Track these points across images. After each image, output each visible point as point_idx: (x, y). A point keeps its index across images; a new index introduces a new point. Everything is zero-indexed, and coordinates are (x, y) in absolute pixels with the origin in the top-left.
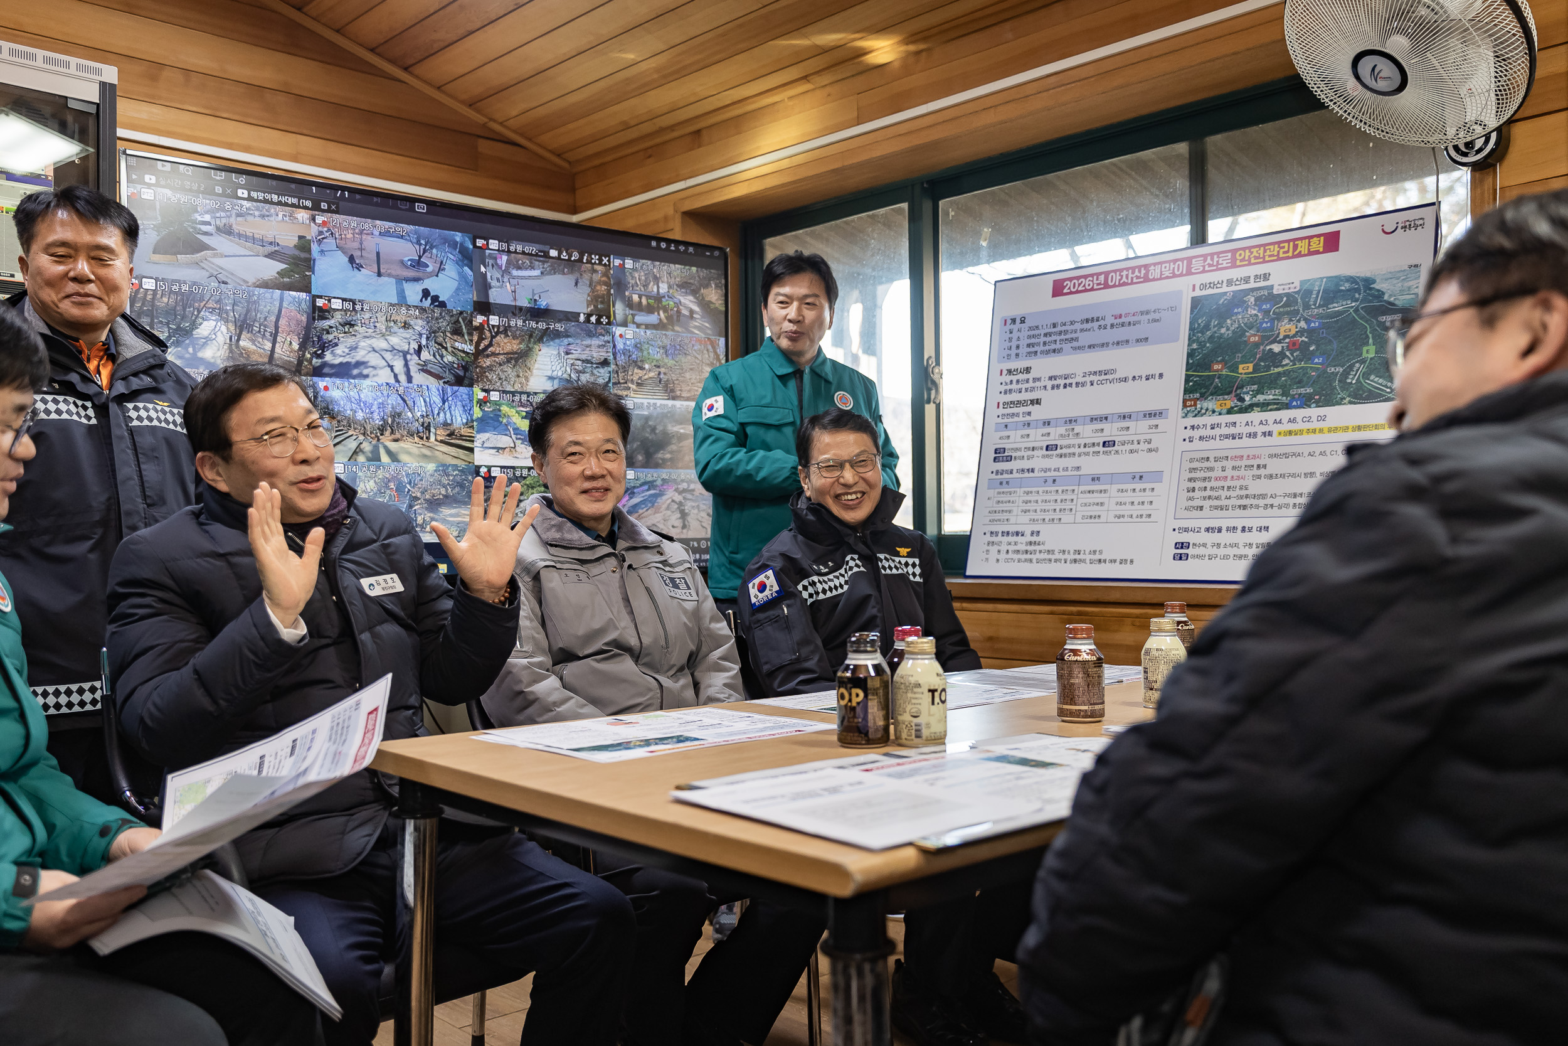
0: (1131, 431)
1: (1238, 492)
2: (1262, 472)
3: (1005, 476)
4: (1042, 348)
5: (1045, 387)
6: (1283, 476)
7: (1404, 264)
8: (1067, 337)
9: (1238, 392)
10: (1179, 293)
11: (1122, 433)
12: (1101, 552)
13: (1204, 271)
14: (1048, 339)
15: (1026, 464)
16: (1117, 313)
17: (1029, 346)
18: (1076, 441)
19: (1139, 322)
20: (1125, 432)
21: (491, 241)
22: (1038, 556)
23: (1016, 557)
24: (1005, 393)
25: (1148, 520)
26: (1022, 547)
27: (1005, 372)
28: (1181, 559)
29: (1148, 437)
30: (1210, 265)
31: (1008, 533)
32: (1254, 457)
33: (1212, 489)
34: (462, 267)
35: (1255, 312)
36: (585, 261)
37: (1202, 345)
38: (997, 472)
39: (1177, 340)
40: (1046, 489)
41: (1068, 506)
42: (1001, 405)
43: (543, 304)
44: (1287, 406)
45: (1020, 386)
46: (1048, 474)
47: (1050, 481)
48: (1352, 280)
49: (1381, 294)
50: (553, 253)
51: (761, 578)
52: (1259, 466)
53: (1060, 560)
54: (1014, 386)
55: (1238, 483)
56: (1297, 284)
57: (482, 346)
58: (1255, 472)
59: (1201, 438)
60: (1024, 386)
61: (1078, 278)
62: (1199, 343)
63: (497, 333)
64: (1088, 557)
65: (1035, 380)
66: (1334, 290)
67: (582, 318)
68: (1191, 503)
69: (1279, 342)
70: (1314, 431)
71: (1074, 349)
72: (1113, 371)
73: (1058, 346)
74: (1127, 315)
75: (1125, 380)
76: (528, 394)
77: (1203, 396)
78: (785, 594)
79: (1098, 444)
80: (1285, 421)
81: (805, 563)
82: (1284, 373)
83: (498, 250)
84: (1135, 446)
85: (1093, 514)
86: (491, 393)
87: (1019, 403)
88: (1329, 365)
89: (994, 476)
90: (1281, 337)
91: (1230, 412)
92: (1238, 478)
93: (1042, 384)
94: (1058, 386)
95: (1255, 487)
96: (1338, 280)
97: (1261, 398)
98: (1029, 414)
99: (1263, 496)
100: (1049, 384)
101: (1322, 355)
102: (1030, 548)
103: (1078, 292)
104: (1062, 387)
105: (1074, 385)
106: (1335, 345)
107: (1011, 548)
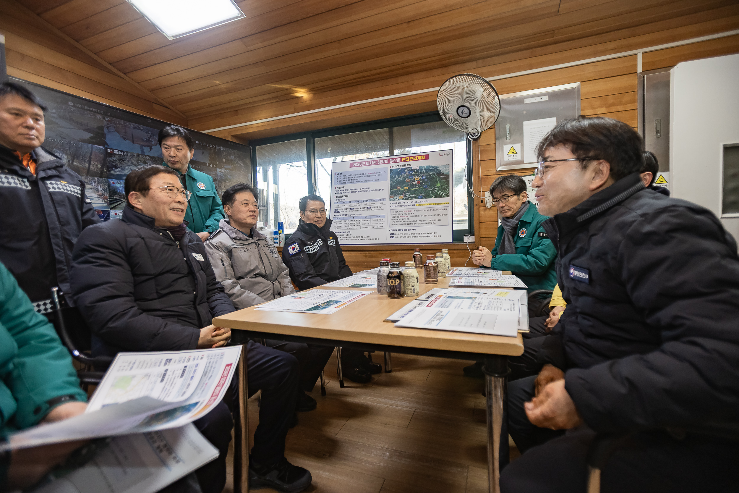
1: (407, 220)
2: (413, 215)
3: (338, 216)
4: (347, 181)
5: (349, 192)
6: (418, 216)
7: (445, 163)
8: (355, 178)
9: (405, 194)
10: (387, 168)
11: (373, 205)
12: (369, 237)
13: (393, 163)
14: (349, 179)
15: (345, 213)
16: (369, 173)
17: (343, 181)
18: (359, 207)
19: (376, 175)
20: (374, 205)
22: (350, 238)
23: (344, 239)
24: (337, 193)
25: (382, 228)
26: (345, 236)
27: (336, 188)
28: (392, 238)
29: (380, 206)
30: (395, 161)
31: (340, 232)
32: (410, 211)
33: (399, 219)
35: (408, 174)
36: (208, 146)
37: (394, 182)
38: (336, 216)
39: (386, 180)
40: (351, 220)
41: (358, 224)
42: (336, 197)
44: (418, 198)
45: (341, 192)
46: (351, 216)
47: (352, 218)
48: (433, 167)
49: (440, 171)
51: (293, 246)
52: (412, 213)
53: (357, 239)
54: (339, 192)
55: (407, 218)
56: (419, 167)
58: (411, 215)
59: (395, 206)
60: (343, 192)
61: (357, 163)
64: (365, 238)
65: (346, 190)
66: (428, 170)
68: (394, 223)
69: (415, 182)
70: (426, 205)
71: (357, 182)
72: (369, 188)
73: (352, 181)
74: (372, 173)
75: (373, 190)
77: (395, 195)
78: (301, 251)
79: (366, 208)
80: (418, 202)
81: (306, 242)
82: (417, 190)
84: (377, 208)
85: (366, 226)
87: (341, 196)
88: (428, 188)
90: (415, 180)
91: (403, 199)
92: (407, 216)
93: (348, 191)
94: (353, 192)
95: (411, 219)
96: (429, 167)
97: (411, 196)
98: (345, 199)
99: (414, 221)
100: (350, 191)
101: (426, 185)
102: (347, 236)
103: (357, 166)
104: (354, 192)
105: (358, 192)
106: (429, 183)
107: (342, 236)
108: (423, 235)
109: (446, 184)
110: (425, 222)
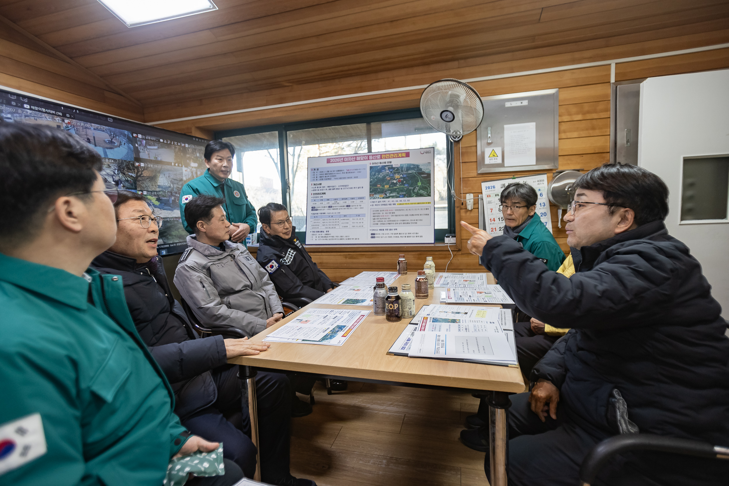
0: (355, 202)
1: (388, 220)
2: (394, 214)
3: (316, 215)
4: (324, 178)
5: (327, 189)
6: (400, 215)
7: (426, 162)
8: (332, 175)
9: (385, 193)
10: (366, 165)
12: (349, 236)
13: (373, 159)
14: (326, 175)
15: (322, 212)
16: (348, 169)
17: (320, 177)
18: (338, 205)
19: (355, 172)
20: (353, 203)
21: (139, 135)
22: (329, 238)
23: (322, 238)
24: (314, 190)
25: (362, 227)
26: (323, 236)
27: (313, 184)
28: (373, 238)
29: (360, 204)
31: (319, 232)
32: (391, 210)
33: (380, 219)
34: (129, 144)
35: (388, 171)
36: (172, 144)
37: (374, 180)
39: (366, 177)
40: (330, 219)
41: (337, 223)
42: (313, 194)
43: (159, 159)
44: (399, 197)
45: (318, 189)
46: (330, 214)
47: (331, 216)
48: (413, 165)
49: (421, 169)
50: (161, 140)
51: (271, 264)
53: (336, 239)
54: (316, 189)
55: (387, 217)
56: (399, 165)
57: (139, 174)
58: (392, 214)
59: (376, 205)
60: (320, 189)
61: (335, 158)
62: (373, 179)
63: (144, 169)
64: (345, 238)
65: (323, 187)
66: (409, 168)
67: (173, 164)
68: (374, 223)
69: (396, 180)
70: (407, 204)
71: (335, 179)
72: (348, 186)
73: (330, 178)
74: (351, 170)
75: (352, 188)
76: (157, 192)
77: (375, 194)
78: (281, 266)
79: (345, 206)
82: (398, 188)
83: (142, 138)
84: (356, 207)
85: (345, 226)
86: (144, 192)
87: (318, 194)
88: (409, 187)
89: (312, 215)
90: (396, 178)
91: (383, 198)
92: (387, 216)
93: (325, 188)
94: (331, 189)
95: (392, 218)
96: (410, 165)
97: (392, 195)
98: (322, 197)
99: (395, 221)
100: (328, 188)
101: (407, 184)
102: (326, 236)
103: (335, 162)
105: (336, 189)
106: (410, 181)
107: (320, 236)
108: (404, 235)
109: (428, 183)
110: (406, 222)
